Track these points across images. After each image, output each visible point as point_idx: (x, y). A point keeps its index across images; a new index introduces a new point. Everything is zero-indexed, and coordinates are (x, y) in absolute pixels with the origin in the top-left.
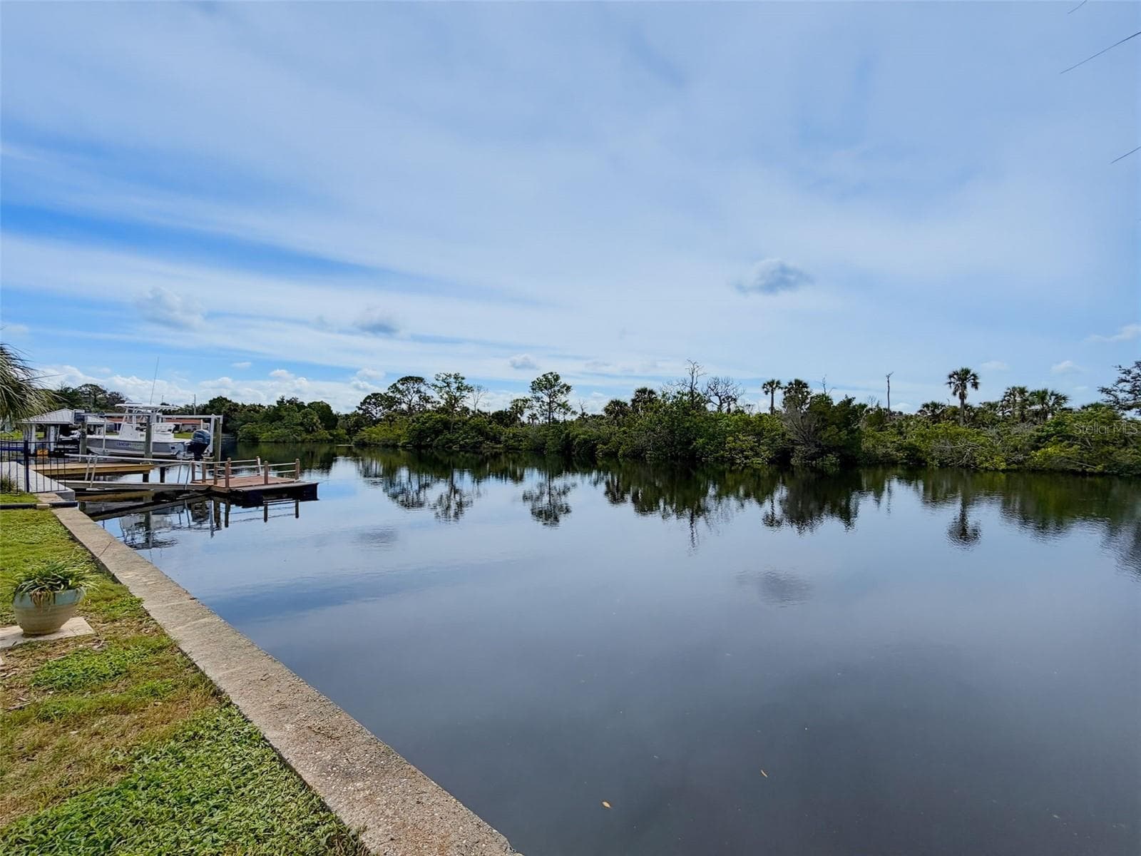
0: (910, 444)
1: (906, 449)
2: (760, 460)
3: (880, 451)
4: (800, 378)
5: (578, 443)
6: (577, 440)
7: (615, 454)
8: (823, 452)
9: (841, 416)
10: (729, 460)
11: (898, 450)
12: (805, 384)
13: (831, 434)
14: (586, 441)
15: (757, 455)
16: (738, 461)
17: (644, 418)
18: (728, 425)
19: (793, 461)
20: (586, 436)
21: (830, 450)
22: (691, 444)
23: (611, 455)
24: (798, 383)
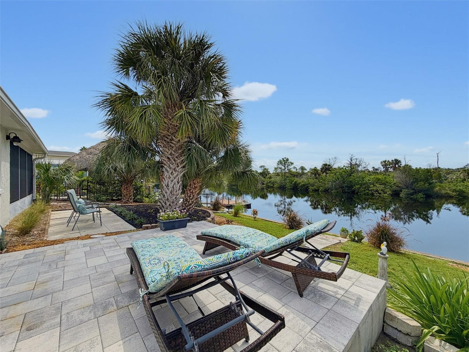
0: (460, 189)
1: (458, 191)
2: (386, 195)
3: (443, 192)
4: (397, 158)
5: (301, 186)
6: (300, 185)
7: (318, 190)
8: (416, 192)
9: (424, 177)
10: (371, 194)
11: (453, 192)
12: (399, 161)
13: (421, 185)
14: (304, 185)
15: (385, 193)
16: (376, 195)
17: (330, 177)
18: (369, 180)
19: (401, 195)
20: (303, 183)
21: (420, 191)
22: (353, 187)
23: (316, 191)
24: (396, 160)
